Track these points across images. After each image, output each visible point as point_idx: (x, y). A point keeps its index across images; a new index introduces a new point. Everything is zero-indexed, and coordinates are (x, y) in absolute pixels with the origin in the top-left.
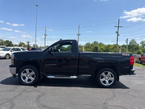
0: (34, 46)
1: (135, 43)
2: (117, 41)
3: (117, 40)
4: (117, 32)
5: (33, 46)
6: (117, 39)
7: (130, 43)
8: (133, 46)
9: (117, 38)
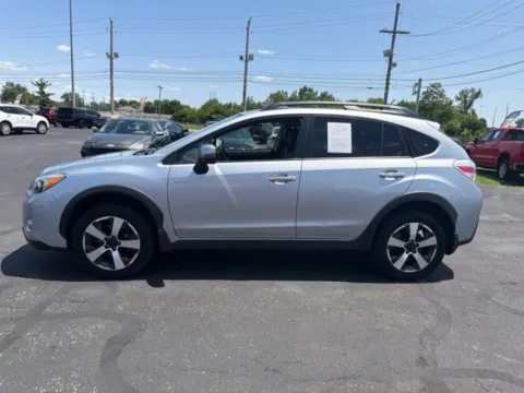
0: (67, 100)
1: (442, 95)
2: (387, 88)
3: (388, 84)
4: (389, 54)
5: (63, 100)
6: (388, 80)
7: (425, 98)
8: (435, 105)
9: (388, 75)
